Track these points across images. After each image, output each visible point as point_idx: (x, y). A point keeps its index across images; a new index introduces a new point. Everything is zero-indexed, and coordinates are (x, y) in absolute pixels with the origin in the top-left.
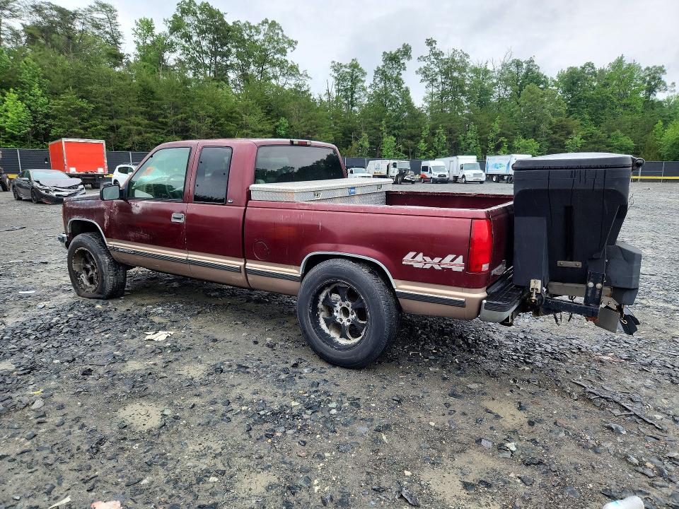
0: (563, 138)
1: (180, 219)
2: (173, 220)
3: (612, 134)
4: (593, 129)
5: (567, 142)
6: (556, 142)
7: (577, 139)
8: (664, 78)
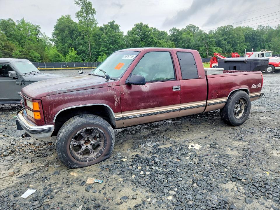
0: (9, 52)
1: (178, 89)
2: (174, 90)
3: (30, 51)
4: (21, 48)
5: (13, 53)
6: (6, 53)
7: (17, 52)
8: (41, 30)
